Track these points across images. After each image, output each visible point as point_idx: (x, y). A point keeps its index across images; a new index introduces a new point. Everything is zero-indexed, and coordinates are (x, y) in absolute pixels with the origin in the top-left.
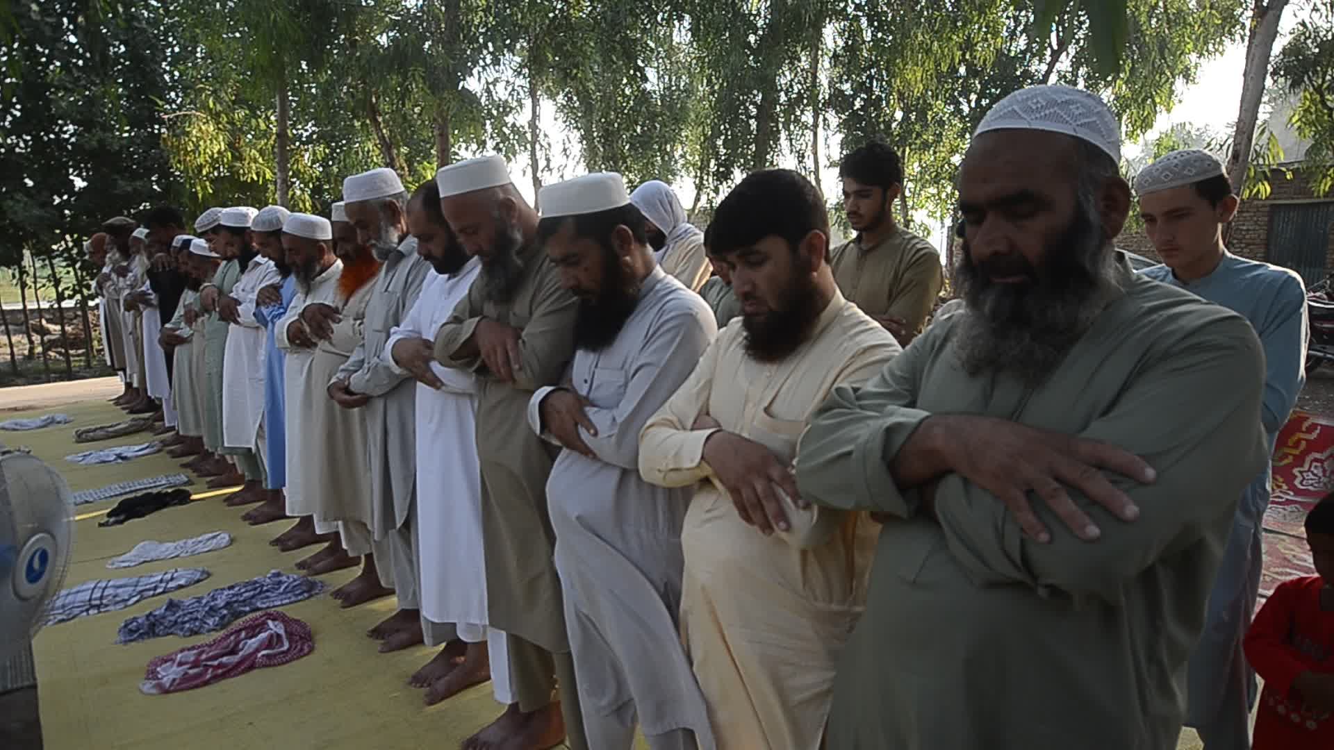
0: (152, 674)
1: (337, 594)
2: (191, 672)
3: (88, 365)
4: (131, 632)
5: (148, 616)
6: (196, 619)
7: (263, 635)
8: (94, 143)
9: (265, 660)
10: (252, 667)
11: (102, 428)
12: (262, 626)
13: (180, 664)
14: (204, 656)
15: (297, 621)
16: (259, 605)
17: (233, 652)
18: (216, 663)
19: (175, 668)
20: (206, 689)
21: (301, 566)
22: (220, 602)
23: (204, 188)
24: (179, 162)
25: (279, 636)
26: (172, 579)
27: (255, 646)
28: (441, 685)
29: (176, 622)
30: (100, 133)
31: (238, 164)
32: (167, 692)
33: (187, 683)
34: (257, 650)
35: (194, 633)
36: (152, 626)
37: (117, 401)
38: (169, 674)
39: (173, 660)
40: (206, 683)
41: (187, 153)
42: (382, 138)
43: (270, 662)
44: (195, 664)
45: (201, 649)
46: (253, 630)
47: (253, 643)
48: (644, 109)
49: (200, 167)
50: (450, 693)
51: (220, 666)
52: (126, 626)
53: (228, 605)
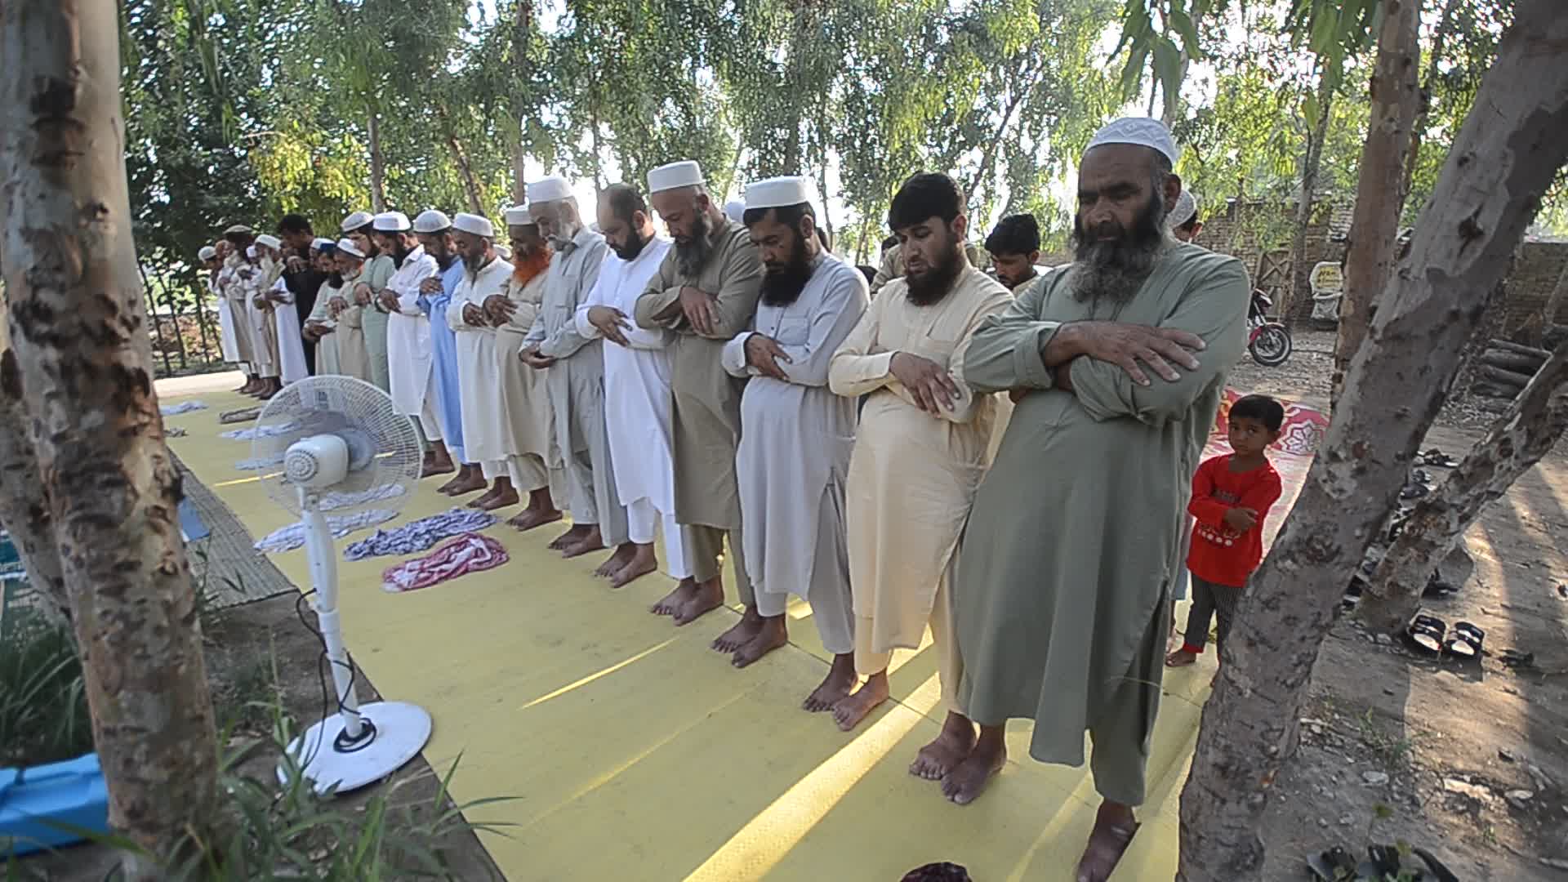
0: (389, 578)
1: (512, 522)
2: (422, 575)
3: (184, 366)
4: (356, 553)
5: (366, 542)
6: (405, 542)
7: (469, 550)
8: (180, 160)
9: (476, 567)
10: (466, 571)
11: (242, 411)
12: (466, 544)
13: (410, 571)
14: (426, 566)
15: (491, 540)
16: (451, 531)
17: (448, 562)
18: (437, 569)
19: (406, 573)
20: (435, 586)
21: (472, 505)
22: (421, 529)
23: (290, 203)
24: (267, 178)
25: (481, 550)
26: (370, 516)
27: (465, 557)
28: (621, 574)
29: (390, 545)
30: (185, 151)
31: (321, 181)
32: (406, 589)
33: (420, 583)
34: (467, 560)
35: (407, 552)
36: (372, 548)
37: (242, 390)
38: (404, 578)
39: (404, 569)
40: (435, 583)
41: (273, 170)
42: (461, 160)
43: (480, 567)
44: (422, 570)
45: (423, 561)
46: (461, 545)
47: (462, 555)
48: (691, 142)
49: (284, 185)
50: (629, 580)
51: (441, 571)
52: (350, 549)
53: (428, 532)
